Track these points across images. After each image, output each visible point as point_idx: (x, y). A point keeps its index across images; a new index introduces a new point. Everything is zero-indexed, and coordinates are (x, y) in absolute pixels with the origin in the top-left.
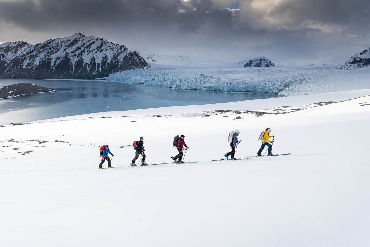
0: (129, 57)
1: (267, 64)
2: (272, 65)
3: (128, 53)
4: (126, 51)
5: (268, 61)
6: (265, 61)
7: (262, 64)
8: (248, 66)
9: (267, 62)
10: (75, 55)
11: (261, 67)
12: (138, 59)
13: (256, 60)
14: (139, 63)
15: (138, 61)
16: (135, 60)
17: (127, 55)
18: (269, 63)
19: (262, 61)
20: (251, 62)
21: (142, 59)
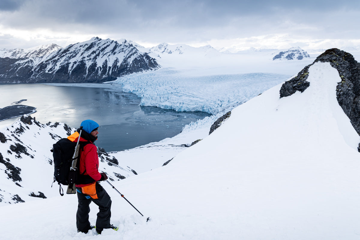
0: (138, 59)
1: (300, 55)
2: (306, 57)
3: (138, 55)
4: (136, 53)
5: (302, 52)
6: (298, 52)
7: (294, 55)
8: (278, 58)
9: (300, 54)
10: (90, 59)
11: (292, 59)
12: (148, 60)
13: (287, 52)
14: (148, 64)
15: (147, 63)
16: (145, 61)
17: (137, 57)
18: (303, 54)
19: (295, 52)
20: (282, 54)
21: (152, 60)
